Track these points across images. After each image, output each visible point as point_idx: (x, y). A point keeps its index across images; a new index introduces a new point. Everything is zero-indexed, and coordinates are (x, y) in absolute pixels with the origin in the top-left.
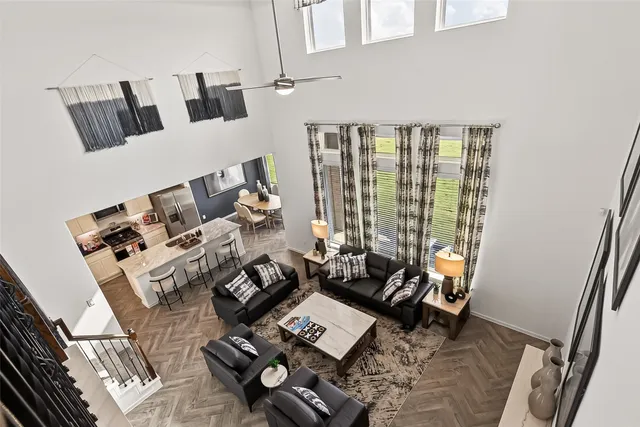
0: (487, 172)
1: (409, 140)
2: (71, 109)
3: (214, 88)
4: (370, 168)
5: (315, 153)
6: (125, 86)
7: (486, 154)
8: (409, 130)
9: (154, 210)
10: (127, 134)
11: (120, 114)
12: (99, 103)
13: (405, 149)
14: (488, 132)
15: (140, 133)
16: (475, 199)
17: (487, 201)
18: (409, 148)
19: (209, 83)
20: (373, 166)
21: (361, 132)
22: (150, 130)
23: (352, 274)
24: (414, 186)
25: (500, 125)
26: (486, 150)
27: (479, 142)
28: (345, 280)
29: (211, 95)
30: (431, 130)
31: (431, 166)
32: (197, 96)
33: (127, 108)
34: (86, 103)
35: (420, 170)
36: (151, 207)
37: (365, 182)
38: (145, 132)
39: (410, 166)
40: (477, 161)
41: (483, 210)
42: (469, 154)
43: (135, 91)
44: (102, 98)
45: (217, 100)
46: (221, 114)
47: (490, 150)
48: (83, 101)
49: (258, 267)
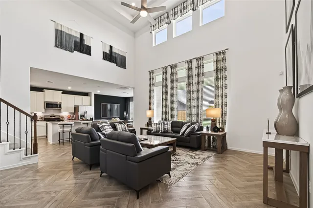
0: (225, 69)
1: (191, 64)
2: (57, 31)
3: (115, 53)
4: (175, 81)
5: (152, 82)
6: (81, 35)
7: (224, 62)
8: (191, 61)
9: (74, 113)
10: (75, 50)
11: (76, 42)
12: (69, 34)
13: (190, 69)
14: (224, 53)
15: (81, 52)
16: (222, 81)
17: (227, 82)
18: (191, 68)
19: (114, 50)
20: (176, 80)
21: (172, 67)
22: (85, 53)
23: (164, 129)
24: (194, 84)
25: (228, 49)
26: (223, 60)
27: (220, 57)
28: (161, 131)
29: (114, 55)
30: (200, 58)
31: (201, 73)
32: (108, 52)
33: (79, 41)
34: (63, 32)
35: (196, 76)
36: (74, 112)
37: (172, 88)
38: (83, 53)
39: (192, 76)
40: (220, 65)
41: (226, 87)
42: (217, 63)
43: (84, 38)
44: (70, 33)
45: (116, 58)
46: (115, 63)
47: (225, 60)
48: (63, 30)
49: (117, 124)
